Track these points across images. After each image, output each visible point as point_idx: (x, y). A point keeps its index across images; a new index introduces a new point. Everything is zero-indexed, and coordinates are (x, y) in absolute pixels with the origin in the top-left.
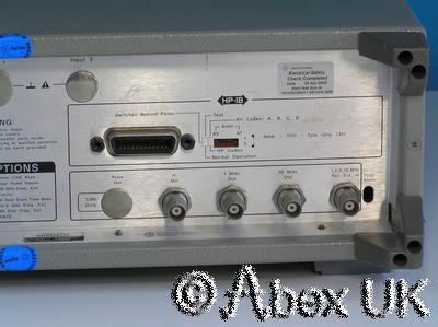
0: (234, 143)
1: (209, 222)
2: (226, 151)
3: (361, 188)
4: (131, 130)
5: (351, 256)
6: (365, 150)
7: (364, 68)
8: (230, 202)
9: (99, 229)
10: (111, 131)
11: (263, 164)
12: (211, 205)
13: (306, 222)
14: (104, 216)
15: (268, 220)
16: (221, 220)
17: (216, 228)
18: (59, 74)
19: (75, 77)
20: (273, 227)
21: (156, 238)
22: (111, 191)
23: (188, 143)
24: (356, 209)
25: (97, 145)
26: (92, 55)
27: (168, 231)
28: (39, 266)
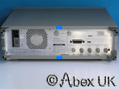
0: (90, 42)
1: (86, 53)
2: (89, 43)
3: (108, 49)
4: (76, 40)
5: (106, 59)
6: (109, 44)
7: (109, 32)
8: (89, 50)
9: (71, 54)
10: (73, 40)
11: (94, 45)
12: (87, 51)
13: (100, 53)
14: (71, 52)
15: (95, 53)
16: (88, 53)
17: (87, 54)
18: (66, 32)
19: (68, 32)
20: (95, 54)
21: (79, 55)
22: (73, 48)
23: (84, 42)
24: (107, 52)
25: (71, 42)
26: (71, 29)
27: (81, 54)
28: (62, 59)
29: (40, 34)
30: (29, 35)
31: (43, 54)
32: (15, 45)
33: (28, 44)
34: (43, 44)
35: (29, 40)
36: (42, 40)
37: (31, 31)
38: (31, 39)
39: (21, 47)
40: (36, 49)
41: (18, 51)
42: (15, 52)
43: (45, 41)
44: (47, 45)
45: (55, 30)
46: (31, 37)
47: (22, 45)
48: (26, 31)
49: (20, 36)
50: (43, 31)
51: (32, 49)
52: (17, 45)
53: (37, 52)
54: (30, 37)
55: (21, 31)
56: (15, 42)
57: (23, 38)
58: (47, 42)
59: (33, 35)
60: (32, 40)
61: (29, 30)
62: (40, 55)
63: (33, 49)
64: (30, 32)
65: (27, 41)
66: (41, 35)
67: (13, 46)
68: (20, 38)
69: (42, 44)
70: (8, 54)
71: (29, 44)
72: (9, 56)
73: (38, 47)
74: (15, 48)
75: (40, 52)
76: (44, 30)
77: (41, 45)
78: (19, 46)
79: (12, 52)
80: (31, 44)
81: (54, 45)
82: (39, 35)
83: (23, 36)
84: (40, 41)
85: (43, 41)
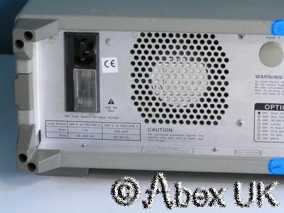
29: (195, 54)
30: (143, 58)
31: (204, 150)
32: (80, 101)
33: (140, 98)
34: (209, 100)
35: (144, 81)
36: (206, 83)
37: (154, 41)
38: (152, 76)
39: (104, 111)
40: (174, 122)
41: (91, 130)
42: (78, 137)
43: (216, 89)
44: (226, 106)
45: (263, 40)
46: (155, 69)
47: (111, 102)
48: (130, 39)
49: (102, 60)
50: (209, 42)
51: (157, 125)
52: (89, 103)
53: (179, 137)
54: (150, 70)
55: (107, 41)
56: (77, 89)
57: (115, 70)
58: (226, 95)
59: (164, 59)
60: (155, 82)
61: (143, 35)
62: (190, 153)
63: (161, 122)
64: (150, 47)
65: (133, 86)
66: (199, 59)
67: (70, 106)
68: (104, 70)
69: (202, 100)
70: (45, 144)
71: (144, 98)
72: (49, 153)
73: (185, 117)
74: (79, 114)
75: (191, 137)
76: (213, 37)
77: (199, 106)
78: (95, 108)
79: (64, 135)
80: (154, 99)
81: (259, 107)
82: (192, 59)
83: (116, 63)
84: (193, 88)
85: (209, 89)
